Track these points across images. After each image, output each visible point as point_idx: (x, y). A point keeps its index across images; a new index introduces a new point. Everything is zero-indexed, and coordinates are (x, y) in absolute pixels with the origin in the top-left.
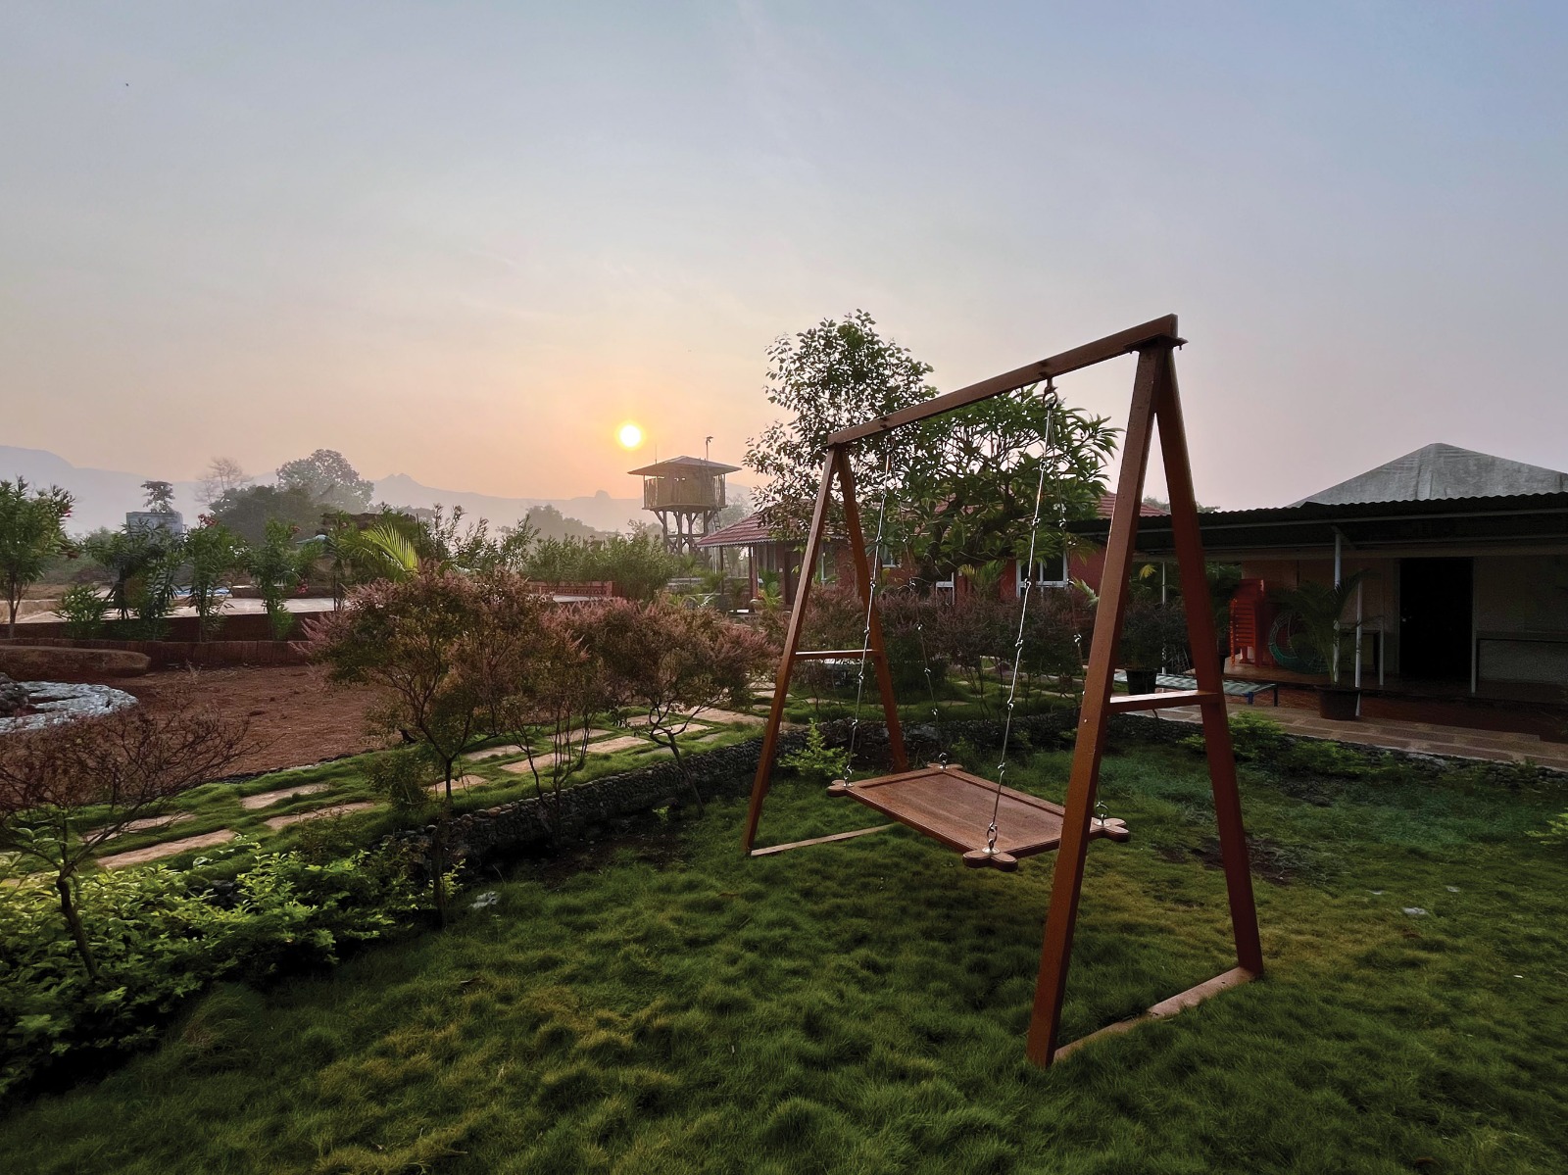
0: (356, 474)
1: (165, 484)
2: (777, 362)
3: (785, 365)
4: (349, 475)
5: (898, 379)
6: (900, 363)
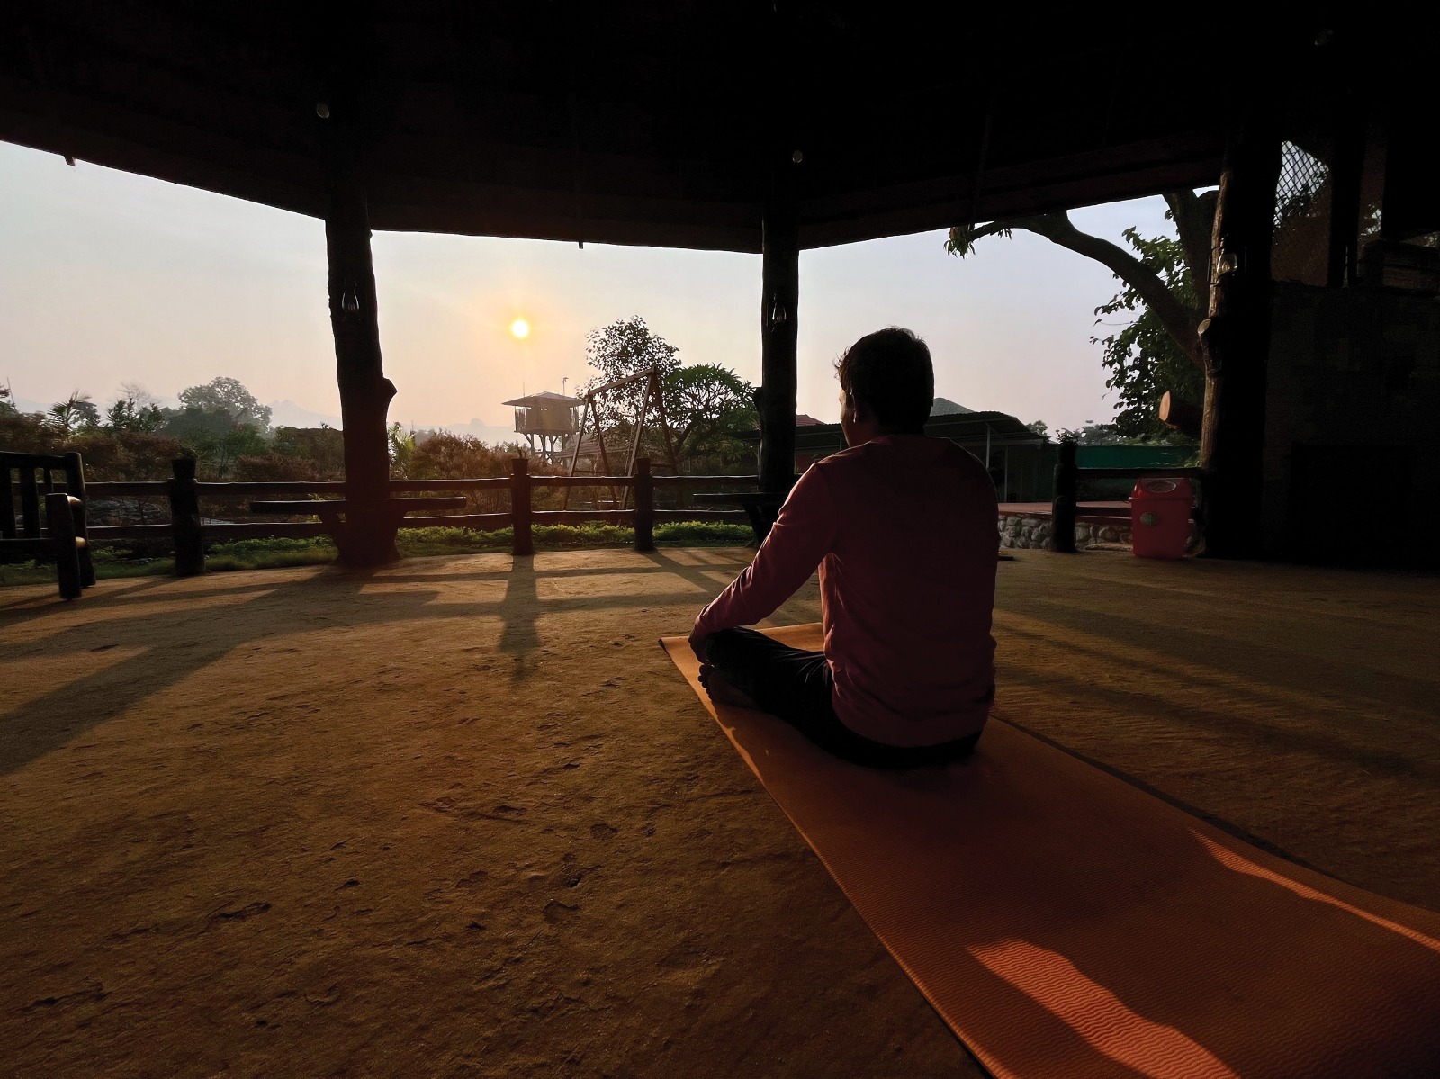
0: (254, 400)
2: (592, 343)
3: (596, 345)
4: (249, 400)
5: (661, 355)
6: (660, 346)
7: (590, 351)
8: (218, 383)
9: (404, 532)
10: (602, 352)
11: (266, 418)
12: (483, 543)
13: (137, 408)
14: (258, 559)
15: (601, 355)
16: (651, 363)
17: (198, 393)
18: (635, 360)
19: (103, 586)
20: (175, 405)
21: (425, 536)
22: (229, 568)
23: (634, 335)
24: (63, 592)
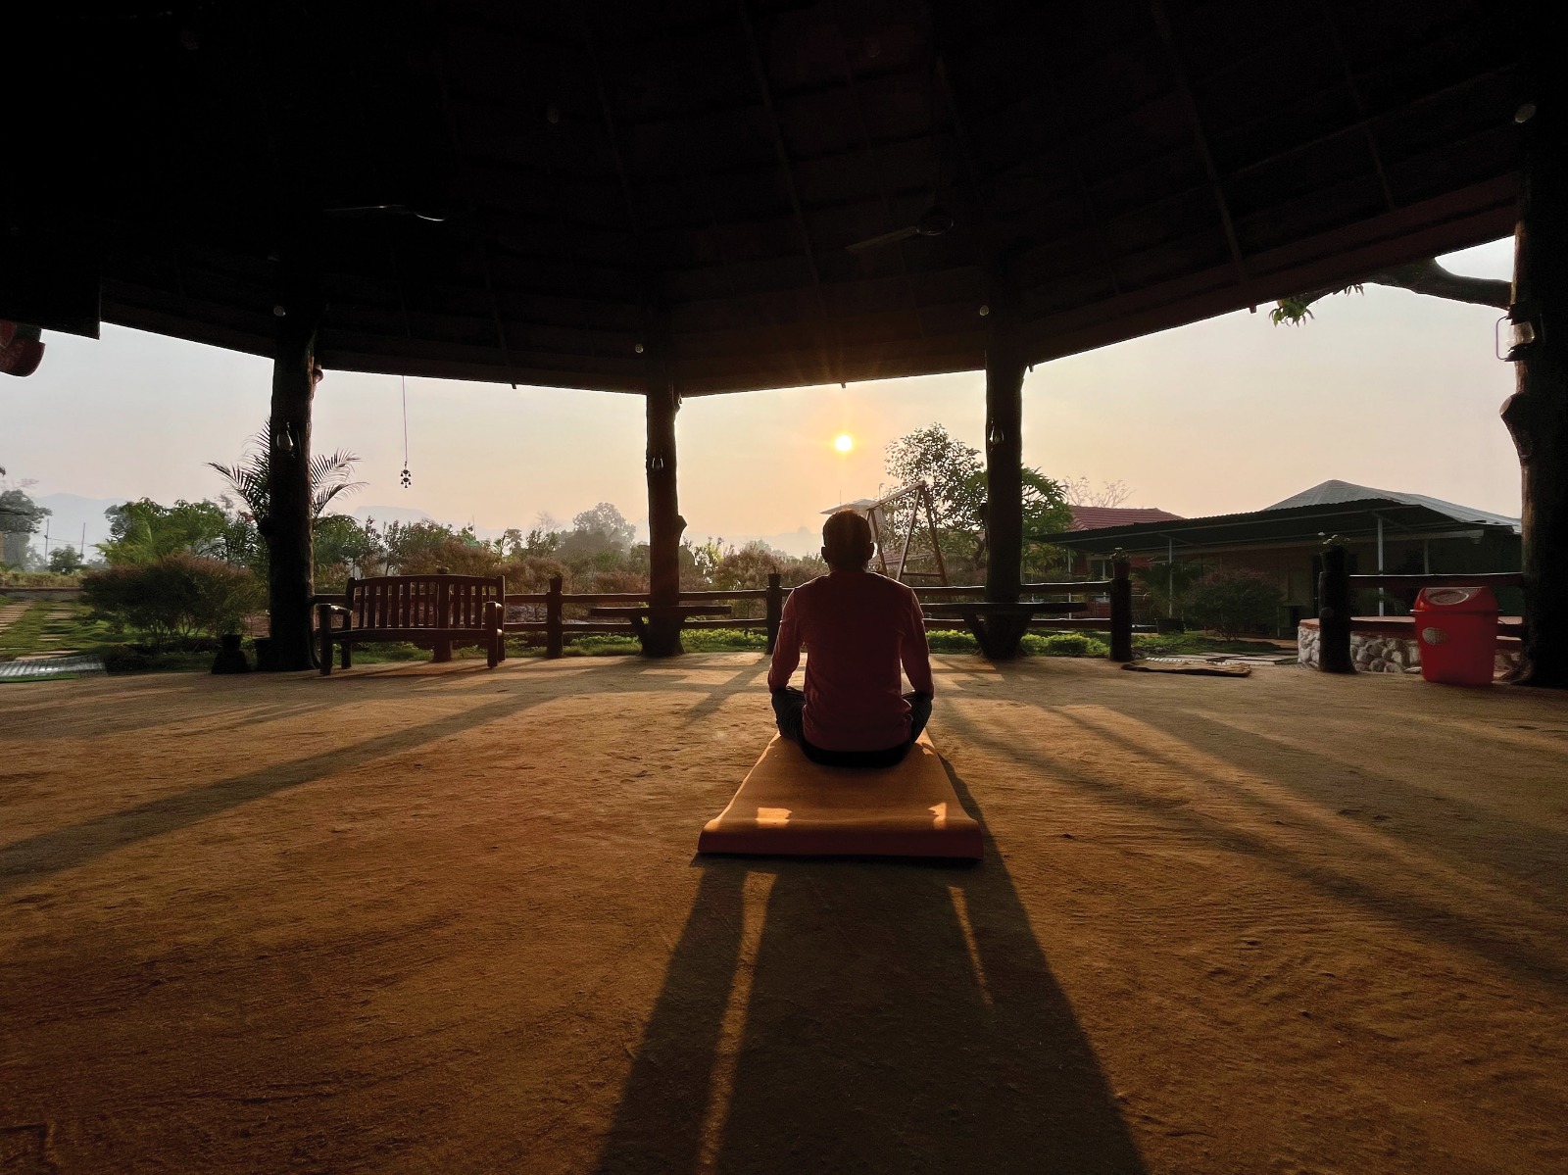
0: (624, 520)
1: (518, 531)
2: (891, 454)
3: (894, 455)
4: (620, 520)
5: (961, 459)
6: (960, 450)
7: (889, 461)
8: (600, 507)
9: (684, 634)
10: (901, 461)
11: (631, 535)
12: (757, 645)
13: (543, 536)
14: (596, 649)
15: (899, 464)
16: (951, 467)
17: (588, 517)
18: (934, 465)
19: (508, 662)
20: (571, 528)
21: (714, 637)
22: (577, 654)
23: (933, 441)
24: (489, 664)
